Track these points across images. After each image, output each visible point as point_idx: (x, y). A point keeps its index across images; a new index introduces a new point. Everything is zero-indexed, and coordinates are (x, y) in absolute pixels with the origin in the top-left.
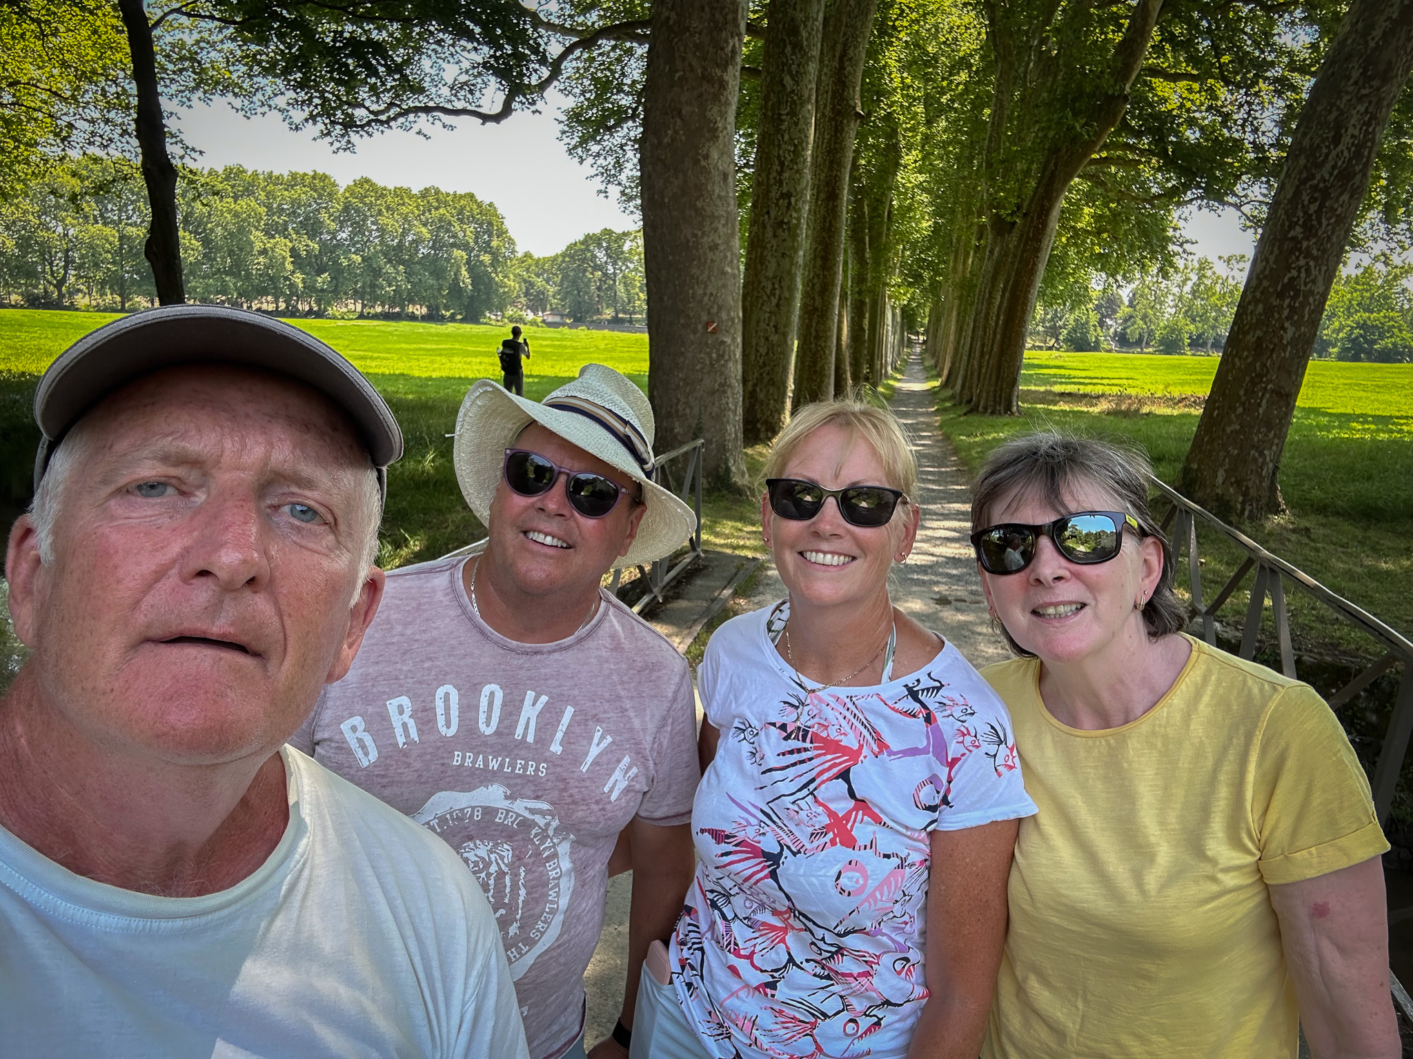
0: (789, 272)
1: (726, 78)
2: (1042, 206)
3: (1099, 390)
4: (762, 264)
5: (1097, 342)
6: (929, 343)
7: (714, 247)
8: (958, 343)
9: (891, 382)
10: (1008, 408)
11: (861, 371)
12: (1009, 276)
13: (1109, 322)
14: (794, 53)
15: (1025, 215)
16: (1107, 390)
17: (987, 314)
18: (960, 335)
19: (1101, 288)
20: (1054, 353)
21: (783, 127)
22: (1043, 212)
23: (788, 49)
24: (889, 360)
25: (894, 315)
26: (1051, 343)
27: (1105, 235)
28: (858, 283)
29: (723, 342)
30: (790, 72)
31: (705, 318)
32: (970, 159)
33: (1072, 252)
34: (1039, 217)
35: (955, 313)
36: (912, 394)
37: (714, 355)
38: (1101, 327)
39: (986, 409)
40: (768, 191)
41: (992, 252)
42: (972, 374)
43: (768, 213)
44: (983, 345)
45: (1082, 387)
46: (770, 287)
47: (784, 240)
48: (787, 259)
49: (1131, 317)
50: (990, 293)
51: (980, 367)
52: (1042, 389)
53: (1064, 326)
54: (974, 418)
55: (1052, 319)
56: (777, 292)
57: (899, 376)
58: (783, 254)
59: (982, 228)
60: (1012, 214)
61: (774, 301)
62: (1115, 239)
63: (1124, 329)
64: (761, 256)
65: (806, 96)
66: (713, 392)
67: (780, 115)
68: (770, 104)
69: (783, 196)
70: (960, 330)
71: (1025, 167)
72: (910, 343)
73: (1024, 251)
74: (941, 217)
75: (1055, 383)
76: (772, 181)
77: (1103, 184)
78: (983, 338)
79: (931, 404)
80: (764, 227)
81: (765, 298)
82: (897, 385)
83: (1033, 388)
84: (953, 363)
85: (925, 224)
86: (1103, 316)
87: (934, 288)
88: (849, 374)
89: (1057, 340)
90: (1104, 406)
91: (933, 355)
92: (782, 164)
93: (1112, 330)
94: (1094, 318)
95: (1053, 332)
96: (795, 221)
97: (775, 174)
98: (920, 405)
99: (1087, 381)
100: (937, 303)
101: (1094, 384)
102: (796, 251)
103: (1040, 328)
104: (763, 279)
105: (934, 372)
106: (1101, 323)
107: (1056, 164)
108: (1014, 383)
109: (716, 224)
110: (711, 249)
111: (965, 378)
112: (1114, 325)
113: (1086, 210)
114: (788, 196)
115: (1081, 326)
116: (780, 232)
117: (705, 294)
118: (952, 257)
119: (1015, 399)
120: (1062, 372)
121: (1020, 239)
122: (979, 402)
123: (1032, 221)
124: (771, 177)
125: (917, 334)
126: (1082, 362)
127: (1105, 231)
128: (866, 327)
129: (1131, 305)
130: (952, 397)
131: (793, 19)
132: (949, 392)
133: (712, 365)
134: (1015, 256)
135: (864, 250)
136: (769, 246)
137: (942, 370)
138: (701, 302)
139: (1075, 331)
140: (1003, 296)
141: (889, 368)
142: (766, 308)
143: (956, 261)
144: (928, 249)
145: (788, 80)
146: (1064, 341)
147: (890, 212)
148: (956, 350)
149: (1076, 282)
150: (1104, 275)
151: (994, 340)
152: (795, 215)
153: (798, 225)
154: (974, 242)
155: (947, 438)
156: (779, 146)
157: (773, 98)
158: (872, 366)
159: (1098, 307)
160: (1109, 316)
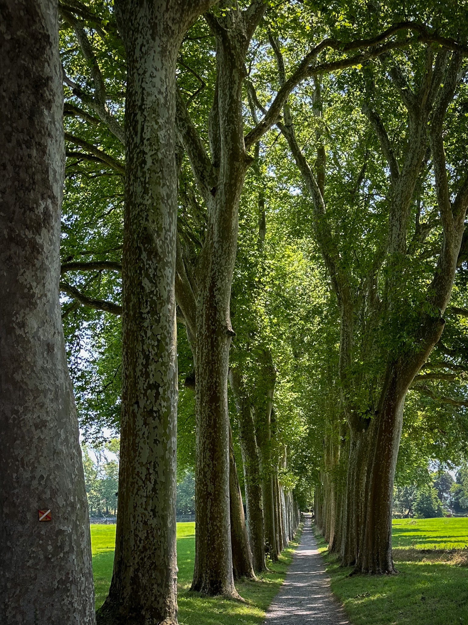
0: (163, 457)
1: (39, 241)
2: (390, 405)
3: (449, 546)
4: (135, 451)
5: (439, 509)
6: (317, 517)
7: (41, 425)
8: (338, 516)
9: (290, 550)
10: (385, 568)
11: (261, 544)
12: (371, 461)
13: (445, 495)
14: (149, 259)
15: (377, 413)
16: (456, 546)
17: (358, 492)
18: (339, 510)
19: (436, 470)
20: (410, 520)
21: (145, 324)
22: (391, 411)
23: (144, 255)
24: (287, 532)
25: (286, 498)
26: (407, 513)
27: (436, 431)
28: (251, 473)
29: (61, 532)
30: (147, 276)
31: (35, 505)
32: (330, 379)
33: (413, 443)
34: (388, 414)
35: (333, 493)
36: (306, 559)
37: (50, 548)
38: (441, 498)
39: (367, 569)
40: (136, 383)
41: (354, 444)
42: (352, 541)
43: (137, 403)
44: (357, 517)
45: (437, 545)
46: (145, 472)
47: (156, 427)
48: (160, 445)
49: (460, 490)
50: (358, 476)
51: (358, 534)
52: (407, 548)
53: (414, 500)
54: (358, 579)
55: (405, 495)
56: (152, 477)
57: (295, 544)
58: (155, 441)
59: (344, 426)
60: (366, 413)
61: (150, 486)
62: (444, 433)
63: (457, 499)
64: (134, 443)
65: (165, 297)
66: (51, 592)
67: (142, 313)
68: (131, 304)
69: (150, 387)
70: (338, 506)
71: (372, 376)
72: (303, 518)
73: (380, 440)
74: (314, 425)
75: (416, 543)
76: (139, 374)
77: (429, 393)
78: (357, 511)
79: (323, 567)
80: (135, 416)
81: (140, 483)
82: (294, 551)
83: (400, 548)
84: (336, 532)
85: (302, 429)
86: (440, 491)
87: (316, 476)
88: (249, 548)
89: (410, 510)
90: (457, 560)
91: (321, 527)
92: (147, 357)
93: (448, 501)
94: (434, 493)
95: (407, 504)
96: (164, 410)
97: (140, 367)
98: (314, 568)
99: (439, 540)
100: (319, 487)
101: (445, 542)
102: (169, 438)
103: (397, 502)
104: (137, 465)
105: (323, 540)
106: (440, 496)
107: (395, 373)
108: (387, 546)
109: (41, 399)
110: (37, 426)
111: (347, 543)
112: (449, 497)
113: (419, 413)
114: (156, 386)
115: (426, 499)
116: (150, 420)
117: (33, 478)
118: (325, 452)
119: (390, 560)
120: (419, 533)
121: (376, 431)
122: (361, 564)
123: (383, 417)
124: (137, 369)
125: (308, 511)
126: (432, 525)
127: (436, 428)
128: (262, 508)
129: (459, 481)
130: (339, 560)
131: (145, 228)
132: (335, 557)
133: (47, 559)
134: (373, 445)
135: (253, 447)
136: (140, 433)
137: (329, 537)
138: (28, 486)
139: (422, 503)
140: (368, 477)
141: (287, 539)
142: (142, 493)
143: (328, 455)
144: (308, 448)
145: (146, 283)
146: (415, 510)
147: (273, 421)
148: (337, 521)
149: (419, 467)
150: (438, 461)
151: (366, 512)
152: (164, 404)
153: (169, 413)
154: (341, 438)
155: (338, 599)
156: (143, 341)
157: (134, 300)
158: (271, 539)
159: (436, 484)
160: (444, 491)
